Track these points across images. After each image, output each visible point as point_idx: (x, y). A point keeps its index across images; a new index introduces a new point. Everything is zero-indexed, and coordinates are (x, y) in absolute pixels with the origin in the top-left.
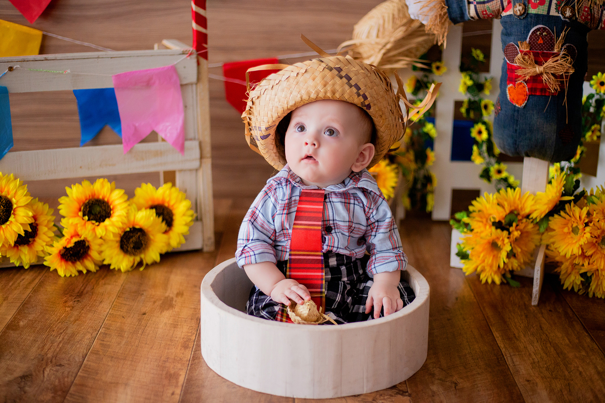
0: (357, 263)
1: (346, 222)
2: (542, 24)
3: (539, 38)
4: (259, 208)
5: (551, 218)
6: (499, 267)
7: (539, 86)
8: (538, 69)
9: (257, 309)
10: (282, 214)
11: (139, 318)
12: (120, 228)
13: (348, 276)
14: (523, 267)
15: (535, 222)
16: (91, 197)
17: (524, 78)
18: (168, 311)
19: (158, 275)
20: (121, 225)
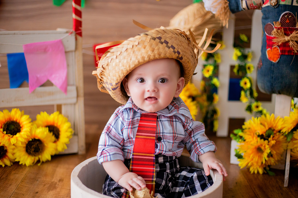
0: (176, 161)
1: (171, 133)
2: (289, 11)
3: (287, 19)
4: (113, 124)
5: (294, 132)
6: (262, 163)
7: (287, 49)
8: (287, 38)
9: (109, 191)
10: (128, 128)
11: (33, 195)
12: (26, 139)
13: (170, 169)
14: (277, 163)
15: (285, 135)
16: (9, 120)
17: (278, 44)
18: (52, 191)
19: (49, 168)
20: (26, 137)
